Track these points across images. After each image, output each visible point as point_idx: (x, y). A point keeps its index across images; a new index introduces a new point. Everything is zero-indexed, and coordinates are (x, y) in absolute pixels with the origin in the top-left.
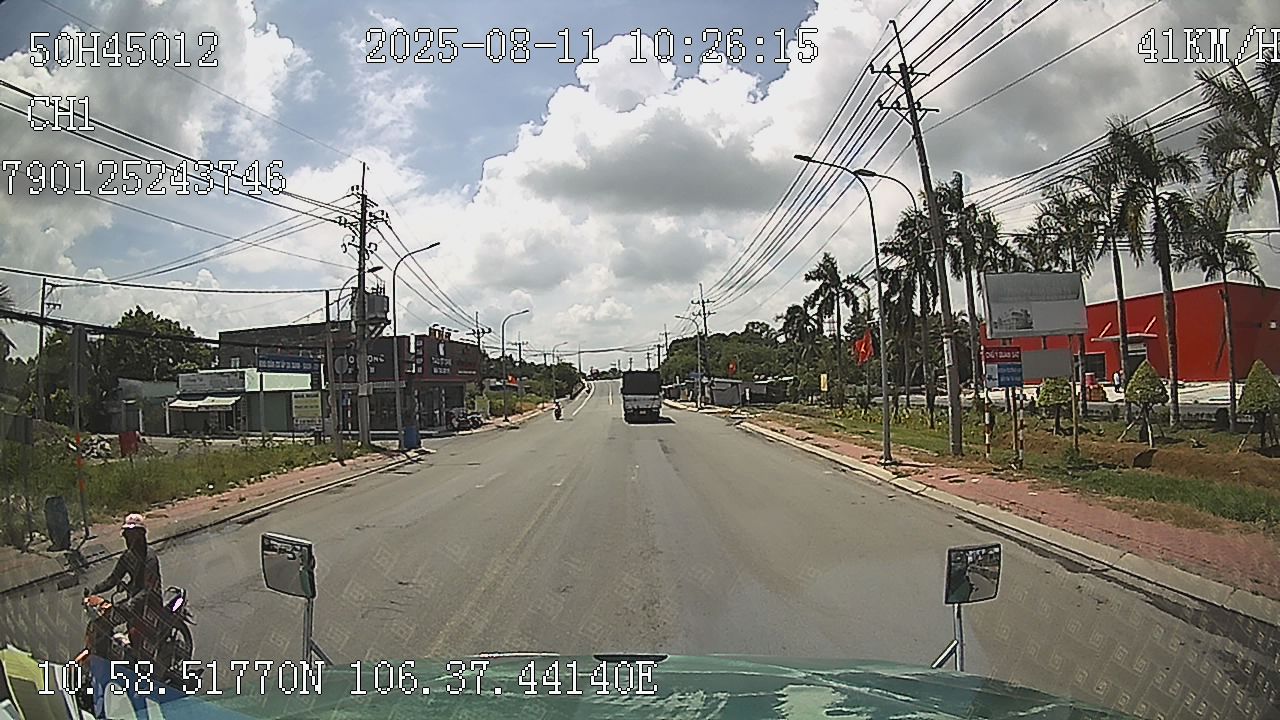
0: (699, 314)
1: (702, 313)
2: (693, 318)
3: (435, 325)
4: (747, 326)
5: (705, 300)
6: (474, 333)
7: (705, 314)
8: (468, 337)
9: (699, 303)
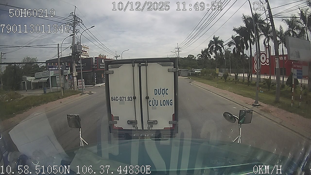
0: (177, 51)
1: (178, 51)
2: (176, 52)
3: (100, 54)
4: (189, 56)
5: (179, 48)
6: (115, 57)
7: (179, 51)
8: (113, 58)
9: (177, 48)
